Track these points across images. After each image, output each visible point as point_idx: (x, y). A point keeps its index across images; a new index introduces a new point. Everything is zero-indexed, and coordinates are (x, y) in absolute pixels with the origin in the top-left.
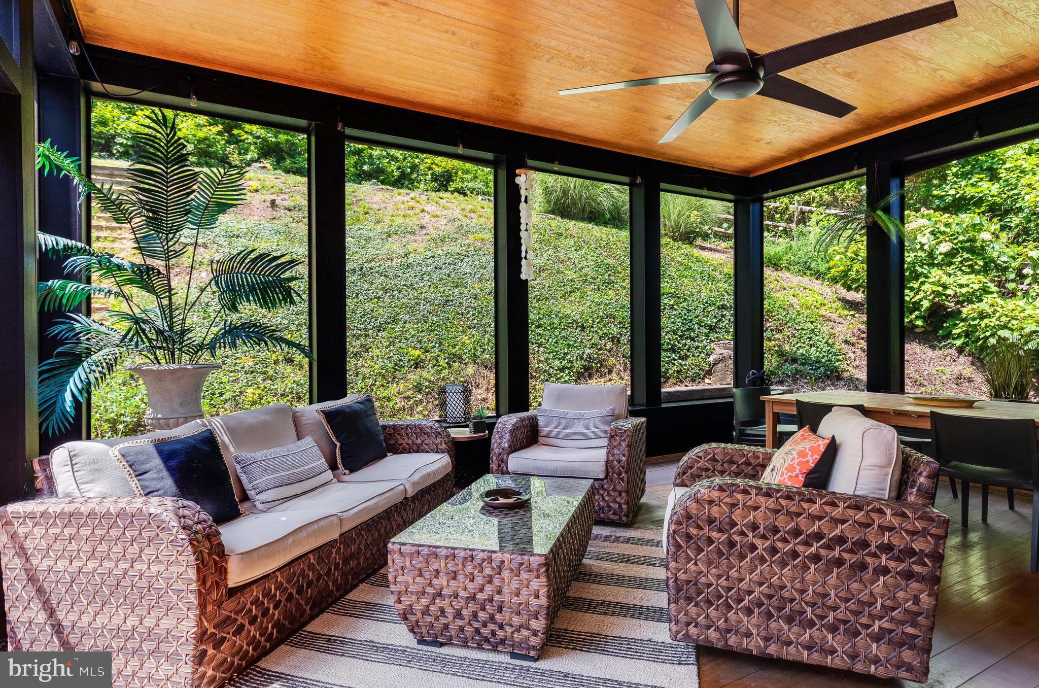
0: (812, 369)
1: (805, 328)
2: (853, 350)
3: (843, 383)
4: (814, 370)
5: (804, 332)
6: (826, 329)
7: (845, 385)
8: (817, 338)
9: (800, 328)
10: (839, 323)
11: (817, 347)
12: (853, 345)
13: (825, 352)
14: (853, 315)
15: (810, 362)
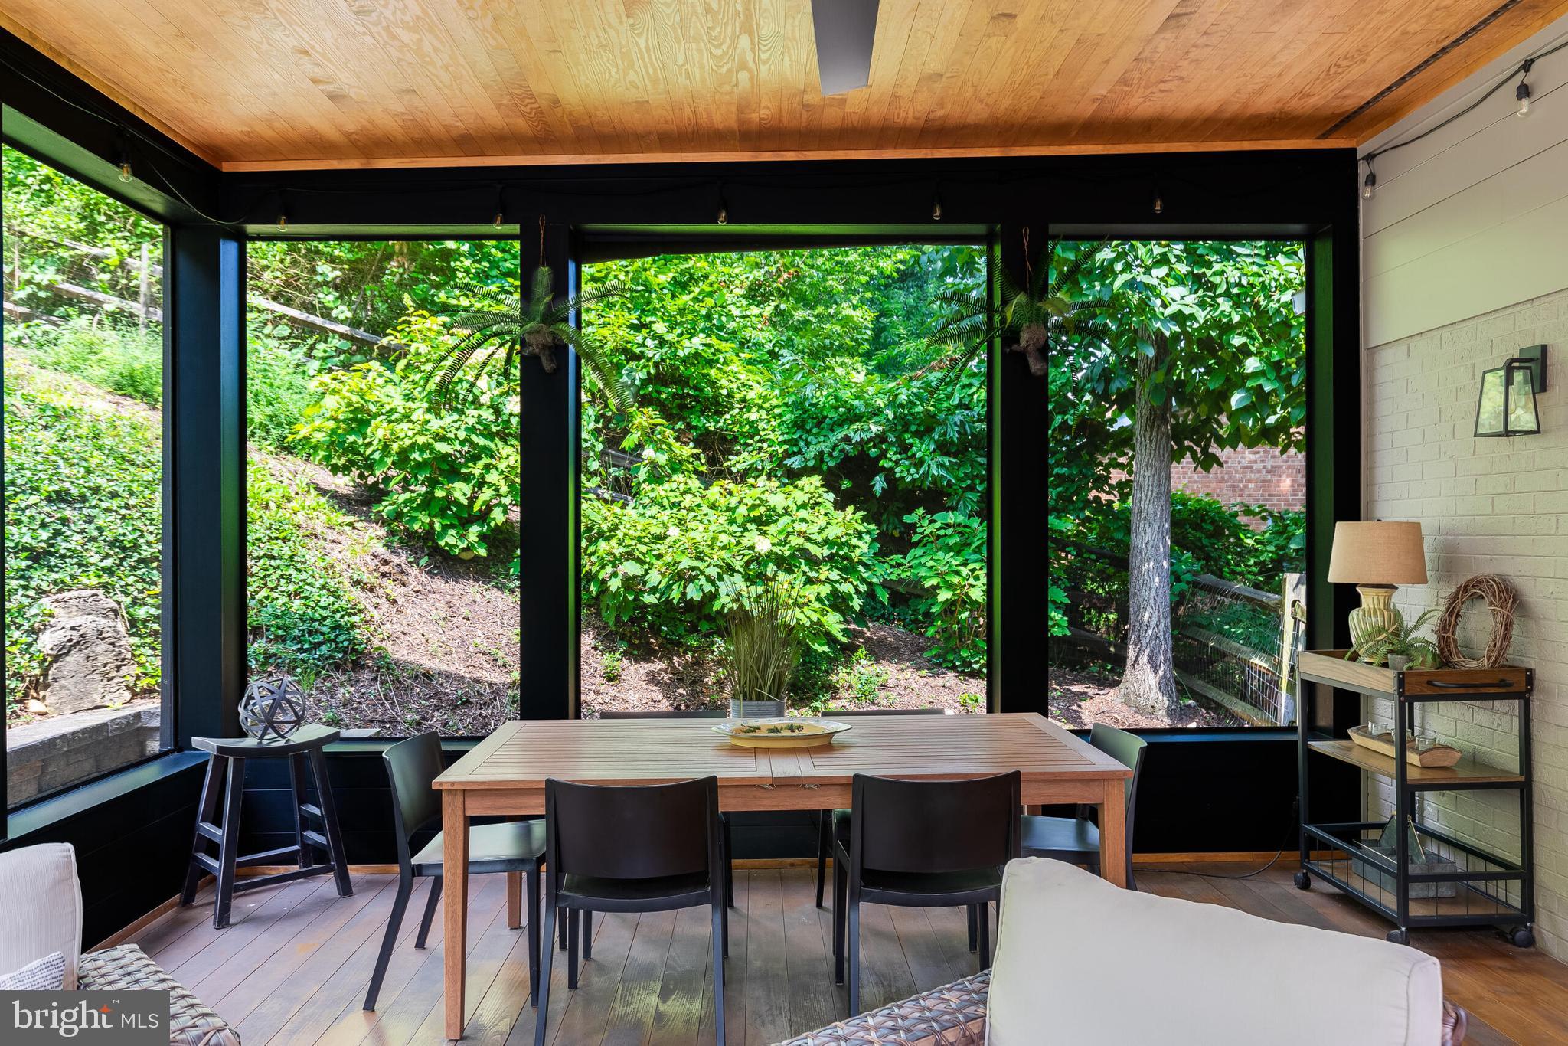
0: (301, 650)
1: (275, 553)
2: (375, 600)
3: (367, 675)
4: (305, 651)
5: (273, 563)
6: (311, 556)
7: (375, 679)
8: (304, 576)
9: (261, 553)
10: (333, 541)
11: (307, 598)
12: (372, 590)
13: (324, 608)
14: (351, 524)
15: (296, 633)
